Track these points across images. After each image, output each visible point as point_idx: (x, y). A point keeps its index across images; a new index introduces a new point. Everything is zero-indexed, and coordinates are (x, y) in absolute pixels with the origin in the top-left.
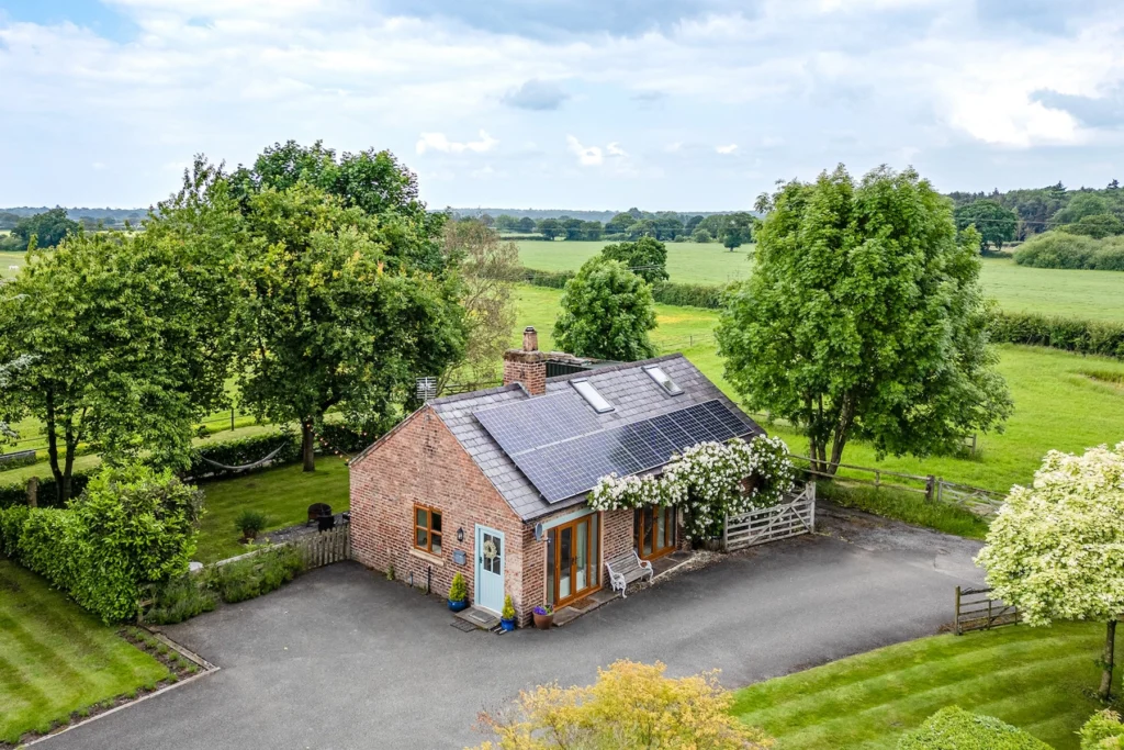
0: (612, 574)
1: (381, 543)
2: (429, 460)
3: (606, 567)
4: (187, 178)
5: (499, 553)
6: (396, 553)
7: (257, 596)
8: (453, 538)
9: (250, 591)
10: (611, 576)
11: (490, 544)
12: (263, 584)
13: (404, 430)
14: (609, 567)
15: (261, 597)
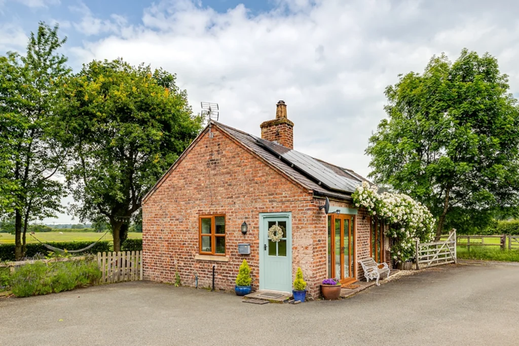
0: (365, 268)
1: (168, 259)
2: (213, 172)
3: (360, 264)
4: (33, 39)
5: (284, 236)
6: (182, 264)
7: (48, 293)
8: (238, 234)
9: (40, 287)
10: (365, 271)
11: (276, 227)
12: (56, 282)
13: (190, 155)
14: (362, 264)
15: (53, 295)
